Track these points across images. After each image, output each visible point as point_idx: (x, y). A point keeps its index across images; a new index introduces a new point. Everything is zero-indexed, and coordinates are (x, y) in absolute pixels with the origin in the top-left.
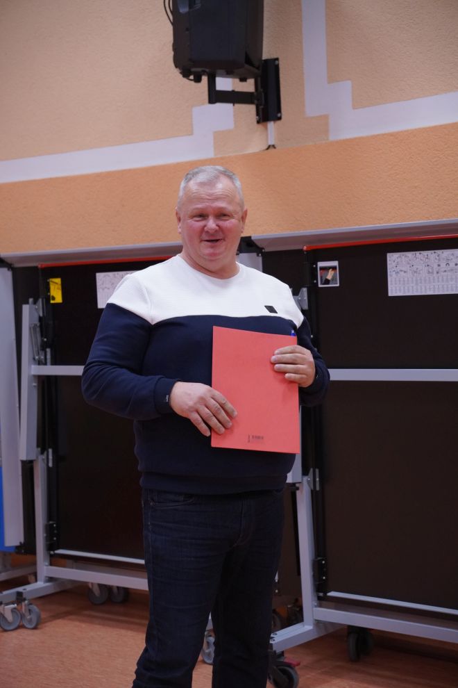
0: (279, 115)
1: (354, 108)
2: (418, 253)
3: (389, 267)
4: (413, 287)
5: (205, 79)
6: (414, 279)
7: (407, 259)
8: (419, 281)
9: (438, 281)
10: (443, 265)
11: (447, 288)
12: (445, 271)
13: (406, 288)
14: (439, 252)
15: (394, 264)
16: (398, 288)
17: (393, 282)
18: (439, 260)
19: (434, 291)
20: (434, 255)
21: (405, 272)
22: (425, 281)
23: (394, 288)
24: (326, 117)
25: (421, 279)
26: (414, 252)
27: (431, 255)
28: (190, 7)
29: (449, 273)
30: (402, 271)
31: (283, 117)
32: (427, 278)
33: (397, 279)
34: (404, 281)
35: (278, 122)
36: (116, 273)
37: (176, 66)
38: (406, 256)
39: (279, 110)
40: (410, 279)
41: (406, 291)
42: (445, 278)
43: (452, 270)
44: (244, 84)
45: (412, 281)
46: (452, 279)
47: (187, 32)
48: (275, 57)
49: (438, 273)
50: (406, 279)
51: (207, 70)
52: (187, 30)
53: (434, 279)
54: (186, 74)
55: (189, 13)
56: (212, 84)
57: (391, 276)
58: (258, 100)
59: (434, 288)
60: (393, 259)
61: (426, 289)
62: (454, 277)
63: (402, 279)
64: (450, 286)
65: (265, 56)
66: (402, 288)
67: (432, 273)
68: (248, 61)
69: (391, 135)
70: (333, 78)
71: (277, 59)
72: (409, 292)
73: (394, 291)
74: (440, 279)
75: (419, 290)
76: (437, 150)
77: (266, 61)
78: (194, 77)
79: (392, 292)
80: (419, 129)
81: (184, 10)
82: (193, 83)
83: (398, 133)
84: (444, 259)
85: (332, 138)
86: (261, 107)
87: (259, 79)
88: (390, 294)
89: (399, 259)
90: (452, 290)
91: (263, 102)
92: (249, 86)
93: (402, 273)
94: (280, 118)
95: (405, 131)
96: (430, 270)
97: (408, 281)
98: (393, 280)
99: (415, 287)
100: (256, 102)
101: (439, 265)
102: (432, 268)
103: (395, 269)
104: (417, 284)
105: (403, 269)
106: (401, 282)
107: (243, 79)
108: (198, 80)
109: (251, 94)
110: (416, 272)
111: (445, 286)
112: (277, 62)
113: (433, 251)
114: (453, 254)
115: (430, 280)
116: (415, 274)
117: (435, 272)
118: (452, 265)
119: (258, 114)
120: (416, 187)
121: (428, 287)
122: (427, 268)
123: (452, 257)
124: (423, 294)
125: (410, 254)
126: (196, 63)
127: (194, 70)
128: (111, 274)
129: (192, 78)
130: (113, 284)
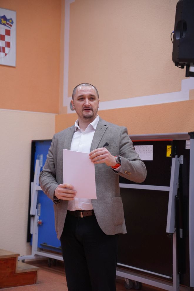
5: (185, 67)
28: (180, 37)
36: (141, 146)
37: (173, 61)
47: (178, 47)
51: (186, 63)
52: (178, 46)
54: (177, 64)
55: (179, 39)
56: (188, 69)
81: (178, 38)
82: (180, 68)
108: (182, 67)
126: (180, 60)
127: (180, 63)
128: (139, 146)
129: (180, 66)
130: (140, 150)
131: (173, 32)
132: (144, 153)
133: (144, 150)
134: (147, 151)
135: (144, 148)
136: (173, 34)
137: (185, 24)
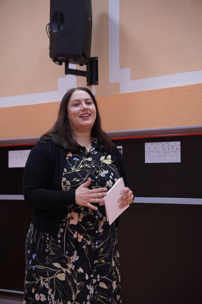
0: (97, 82)
1: (131, 80)
2: (159, 143)
3: (146, 149)
4: (156, 159)
5: (64, 64)
6: (157, 155)
7: (154, 146)
8: (159, 156)
9: (168, 156)
10: (171, 149)
11: (172, 159)
12: (172, 152)
13: (153, 159)
14: (169, 143)
15: (148, 148)
16: (149, 159)
17: (148, 157)
18: (169, 147)
19: (166, 161)
20: (166, 144)
21: (153, 152)
22: (162, 156)
23: (148, 159)
24: (118, 84)
25: (160, 155)
26: (157, 143)
27: (165, 144)
28: (58, 30)
29: (173, 153)
30: (151, 151)
31: (99, 83)
32: (163, 155)
33: (149, 155)
34: (152, 156)
35: (97, 86)
36: (18, 151)
37: (51, 57)
38: (153, 144)
39: (97, 80)
40: (155, 155)
41: (153, 161)
42: (171, 155)
43: (175, 151)
44: (81, 67)
45: (156, 156)
46: (174, 155)
47: (56, 41)
48: (96, 56)
49: (168, 152)
50: (153, 155)
51: (65, 59)
52: (56, 40)
53: (166, 155)
54: (55, 60)
55: (57, 33)
56: (67, 66)
57: (147, 153)
58: (88, 75)
59: (166, 160)
60: (148, 145)
61: (162, 160)
62: (175, 154)
63: (151, 155)
64: (173, 159)
65: (91, 56)
66: (151, 159)
67: (166, 152)
68: (84, 55)
69: (148, 91)
70: (122, 67)
71: (97, 57)
72: (154, 161)
73: (148, 161)
74: (169, 155)
75: (159, 160)
76: (168, 99)
77: (92, 58)
78: (59, 63)
79: (147, 161)
80: (161, 89)
81: (55, 31)
82: (58, 65)
83: (151, 91)
84: (171, 146)
85: (121, 92)
86: (89, 78)
87: (89, 66)
88: (146, 162)
89: (150, 146)
90: (175, 161)
91: (90, 76)
92: (84, 68)
93: (152, 152)
94: (97, 84)
95: (154, 90)
96: (165, 151)
97: (154, 156)
98: (148, 155)
99: (157, 159)
100: (87, 75)
101: (169, 149)
102: (166, 150)
103: (148, 150)
104: (158, 157)
105: (152, 150)
106: (151, 157)
107: (81, 65)
109: (85, 72)
110: (158, 152)
111: (171, 159)
112: (97, 59)
113: (166, 142)
114: (175, 144)
115: (164, 156)
116: (158, 153)
117: (167, 152)
118: (175, 149)
119: (87, 82)
120: (158, 115)
121: (163, 159)
122: (163, 150)
123: (175, 145)
124: (161, 162)
125: (155, 144)
126: (60, 55)
127: (59, 58)
128: (15, 151)
129: (58, 63)
130: (16, 156)
131: (49, 24)
132: (21, 159)
133: (21, 156)
134: (24, 156)
135: (21, 153)
136: (48, 26)
137: (62, 16)
